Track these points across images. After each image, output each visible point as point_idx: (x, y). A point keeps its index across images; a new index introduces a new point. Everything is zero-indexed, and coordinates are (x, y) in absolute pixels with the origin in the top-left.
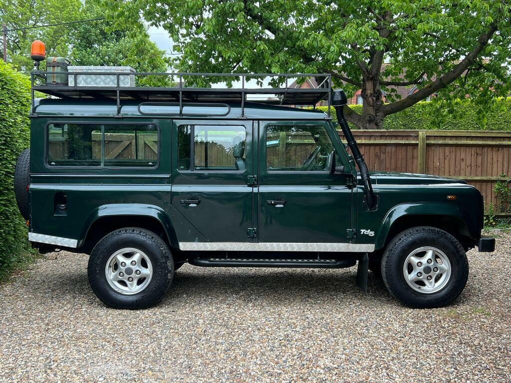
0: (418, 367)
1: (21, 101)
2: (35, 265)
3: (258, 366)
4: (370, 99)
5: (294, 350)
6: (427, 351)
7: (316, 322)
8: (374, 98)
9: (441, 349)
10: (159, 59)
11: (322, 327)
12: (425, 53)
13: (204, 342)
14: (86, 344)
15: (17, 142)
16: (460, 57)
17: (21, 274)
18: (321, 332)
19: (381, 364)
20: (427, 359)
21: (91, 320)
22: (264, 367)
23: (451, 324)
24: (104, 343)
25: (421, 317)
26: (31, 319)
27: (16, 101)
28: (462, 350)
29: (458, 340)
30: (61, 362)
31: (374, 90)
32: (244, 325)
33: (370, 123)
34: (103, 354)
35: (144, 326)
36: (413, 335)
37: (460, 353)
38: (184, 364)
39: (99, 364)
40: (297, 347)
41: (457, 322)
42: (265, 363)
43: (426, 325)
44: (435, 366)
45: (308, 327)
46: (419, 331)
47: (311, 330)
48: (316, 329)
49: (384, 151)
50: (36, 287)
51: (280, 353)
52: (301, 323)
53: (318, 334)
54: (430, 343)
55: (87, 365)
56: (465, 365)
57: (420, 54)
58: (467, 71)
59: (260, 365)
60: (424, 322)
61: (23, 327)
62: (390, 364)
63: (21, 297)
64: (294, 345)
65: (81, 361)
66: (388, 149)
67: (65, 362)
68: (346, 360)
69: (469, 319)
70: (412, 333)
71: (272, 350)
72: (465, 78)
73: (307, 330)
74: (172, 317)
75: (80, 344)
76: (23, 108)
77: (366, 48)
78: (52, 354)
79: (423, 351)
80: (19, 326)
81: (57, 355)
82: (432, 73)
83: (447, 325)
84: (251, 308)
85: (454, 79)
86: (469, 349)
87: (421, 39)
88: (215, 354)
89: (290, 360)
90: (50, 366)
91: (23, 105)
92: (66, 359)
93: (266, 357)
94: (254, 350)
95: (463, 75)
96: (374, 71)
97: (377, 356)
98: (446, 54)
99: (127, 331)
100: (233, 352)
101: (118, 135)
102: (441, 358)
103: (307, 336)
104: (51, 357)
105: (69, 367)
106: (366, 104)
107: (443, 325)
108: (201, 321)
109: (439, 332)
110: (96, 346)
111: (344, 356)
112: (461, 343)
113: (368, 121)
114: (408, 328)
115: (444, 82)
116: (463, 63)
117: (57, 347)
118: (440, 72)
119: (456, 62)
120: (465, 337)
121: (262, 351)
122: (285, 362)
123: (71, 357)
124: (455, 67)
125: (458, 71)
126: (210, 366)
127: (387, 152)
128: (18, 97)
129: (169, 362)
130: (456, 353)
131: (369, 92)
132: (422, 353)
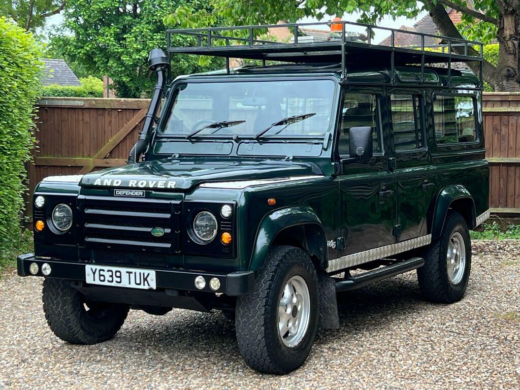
4: (510, 43)
8: (516, 42)
15: (12, 112)
27: (12, 63)
31: (516, 29)
33: (508, 80)
49: (506, 123)
66: (513, 120)
106: (504, 51)
113: (505, 76)
127: (510, 124)
128: (13, 57)
131: (508, 33)
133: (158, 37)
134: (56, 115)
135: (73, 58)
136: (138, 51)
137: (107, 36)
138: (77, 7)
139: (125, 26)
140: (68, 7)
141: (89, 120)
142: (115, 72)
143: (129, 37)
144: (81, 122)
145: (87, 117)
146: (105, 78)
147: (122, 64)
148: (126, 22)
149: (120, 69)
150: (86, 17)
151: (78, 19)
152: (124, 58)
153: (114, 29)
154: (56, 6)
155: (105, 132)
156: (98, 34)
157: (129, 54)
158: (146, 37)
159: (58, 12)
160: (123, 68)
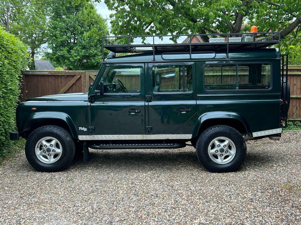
0: (263, 223)
1: (8, 50)
2: (19, 154)
3: (156, 223)
5: (181, 211)
6: (270, 212)
7: (196, 192)
9: (279, 211)
10: (102, 24)
11: (200, 196)
12: (271, 17)
13: (121, 206)
14: (45, 207)
16: (293, 18)
17: (10, 161)
18: (199, 199)
19: (238, 221)
20: (269, 218)
21: (51, 190)
22: (160, 223)
23: (286, 193)
24: (57, 207)
25: (266, 189)
26: (12, 190)
28: (293, 212)
29: (291, 204)
30: (27, 220)
32: (149, 194)
34: (55, 214)
35: (84, 194)
36: (261, 201)
37: (292, 214)
38: (107, 221)
39: (52, 221)
40: (182, 209)
41: (290, 192)
42: (160, 220)
43: (269, 194)
44: (275, 223)
45: (191, 196)
46: (265, 198)
47: (192, 198)
48: (196, 197)
50: (18, 169)
51: (171, 214)
52: (186, 193)
53: (197, 200)
54: (271, 206)
55: (44, 222)
56: (296, 223)
57: (267, 17)
58: (297, 27)
59: (157, 221)
60: (268, 192)
61: (6, 195)
62: (244, 221)
63: (8, 175)
64: (181, 208)
65: (40, 219)
67: (30, 220)
68: (215, 218)
69: (298, 190)
70: (260, 200)
71: (165, 211)
72: (297, 32)
73: (190, 197)
74: (102, 189)
75: (41, 207)
76: (9, 55)
77: (232, 14)
78: (23, 213)
79: (267, 212)
80: (4, 195)
81: (25, 215)
82: (275, 29)
83: (283, 194)
84: (154, 183)
85: (289, 33)
86: (298, 211)
87: (268, 7)
88: (128, 214)
89: (177, 218)
90: (20, 222)
91: (10, 53)
92: (31, 218)
93: (161, 216)
94: (154, 211)
95: (295, 30)
96: (237, 28)
97: (236, 216)
98: (284, 16)
99: (72, 198)
100: (140, 213)
101: (73, 72)
102: (279, 217)
103: (189, 202)
104: (22, 216)
105: (32, 222)
107: (281, 194)
108: (121, 192)
109: (278, 199)
110: (51, 208)
111: (214, 215)
112: (293, 207)
114: (257, 196)
115: (283, 35)
116: (295, 22)
117: (26, 209)
118: (280, 29)
119: (290, 22)
120: (296, 203)
121: (159, 212)
122: (174, 219)
123: (34, 216)
124: (290, 25)
125: (291, 28)
126: (124, 222)
129: (98, 219)
130: (289, 214)
132: (266, 214)
133: (83, 51)
134: (35, 79)
135: (51, 59)
136: (76, 56)
137: (64, 51)
138: (52, 40)
139: (71, 47)
140: (49, 41)
141: (51, 81)
142: (67, 64)
143: (73, 51)
144: (47, 82)
145: (50, 79)
146: (64, 67)
147: (70, 61)
148: (71, 46)
149: (69, 63)
150: (56, 44)
151: (53, 45)
152: (71, 59)
153: (66, 48)
154: (45, 40)
155: (59, 87)
156: (61, 50)
157: (73, 58)
158: (79, 51)
159: (45, 43)
160: (71, 63)
